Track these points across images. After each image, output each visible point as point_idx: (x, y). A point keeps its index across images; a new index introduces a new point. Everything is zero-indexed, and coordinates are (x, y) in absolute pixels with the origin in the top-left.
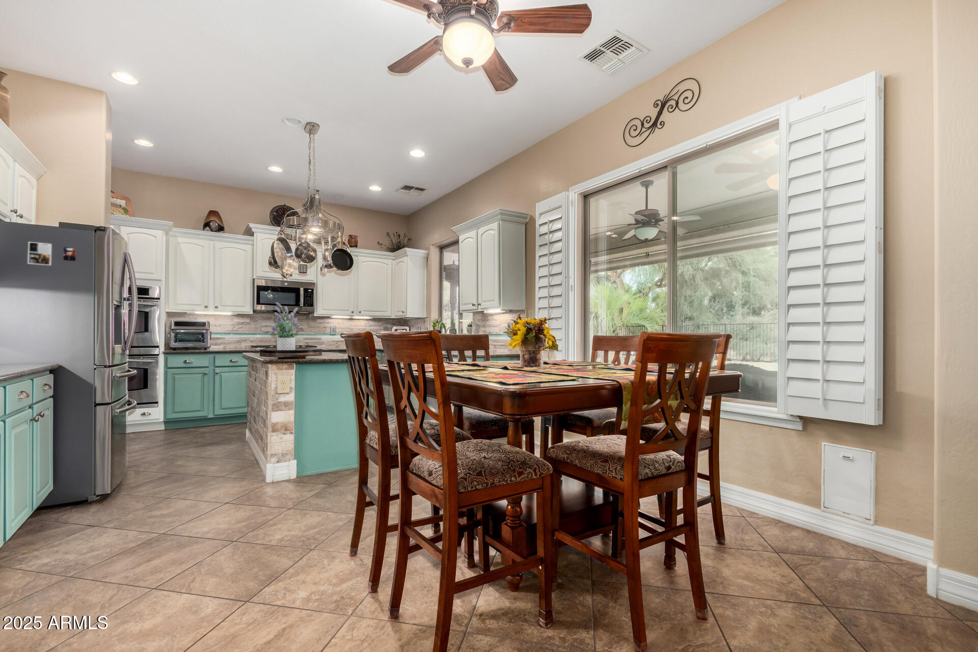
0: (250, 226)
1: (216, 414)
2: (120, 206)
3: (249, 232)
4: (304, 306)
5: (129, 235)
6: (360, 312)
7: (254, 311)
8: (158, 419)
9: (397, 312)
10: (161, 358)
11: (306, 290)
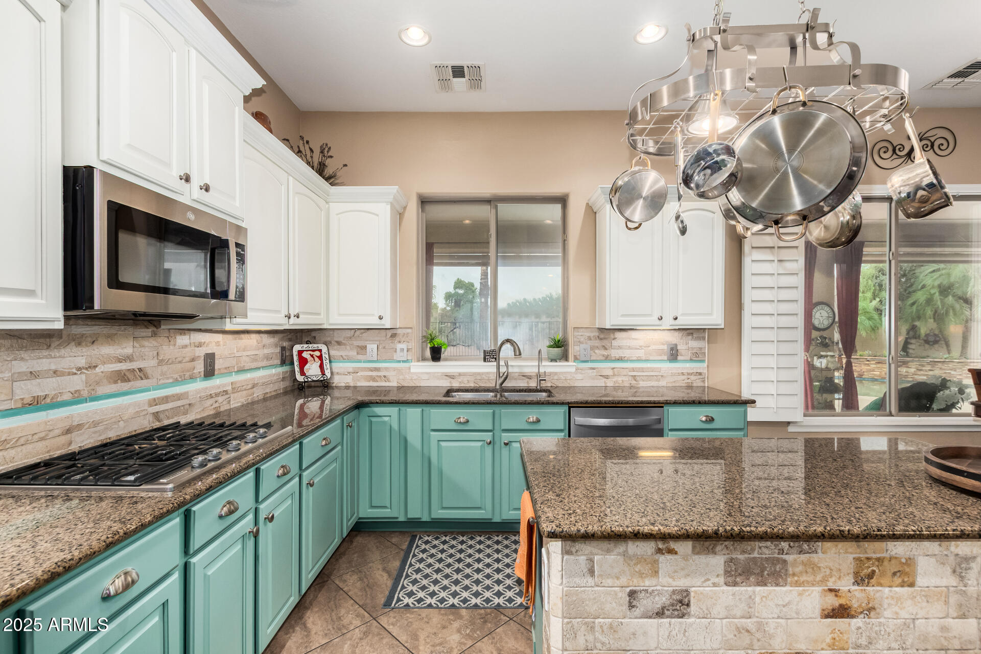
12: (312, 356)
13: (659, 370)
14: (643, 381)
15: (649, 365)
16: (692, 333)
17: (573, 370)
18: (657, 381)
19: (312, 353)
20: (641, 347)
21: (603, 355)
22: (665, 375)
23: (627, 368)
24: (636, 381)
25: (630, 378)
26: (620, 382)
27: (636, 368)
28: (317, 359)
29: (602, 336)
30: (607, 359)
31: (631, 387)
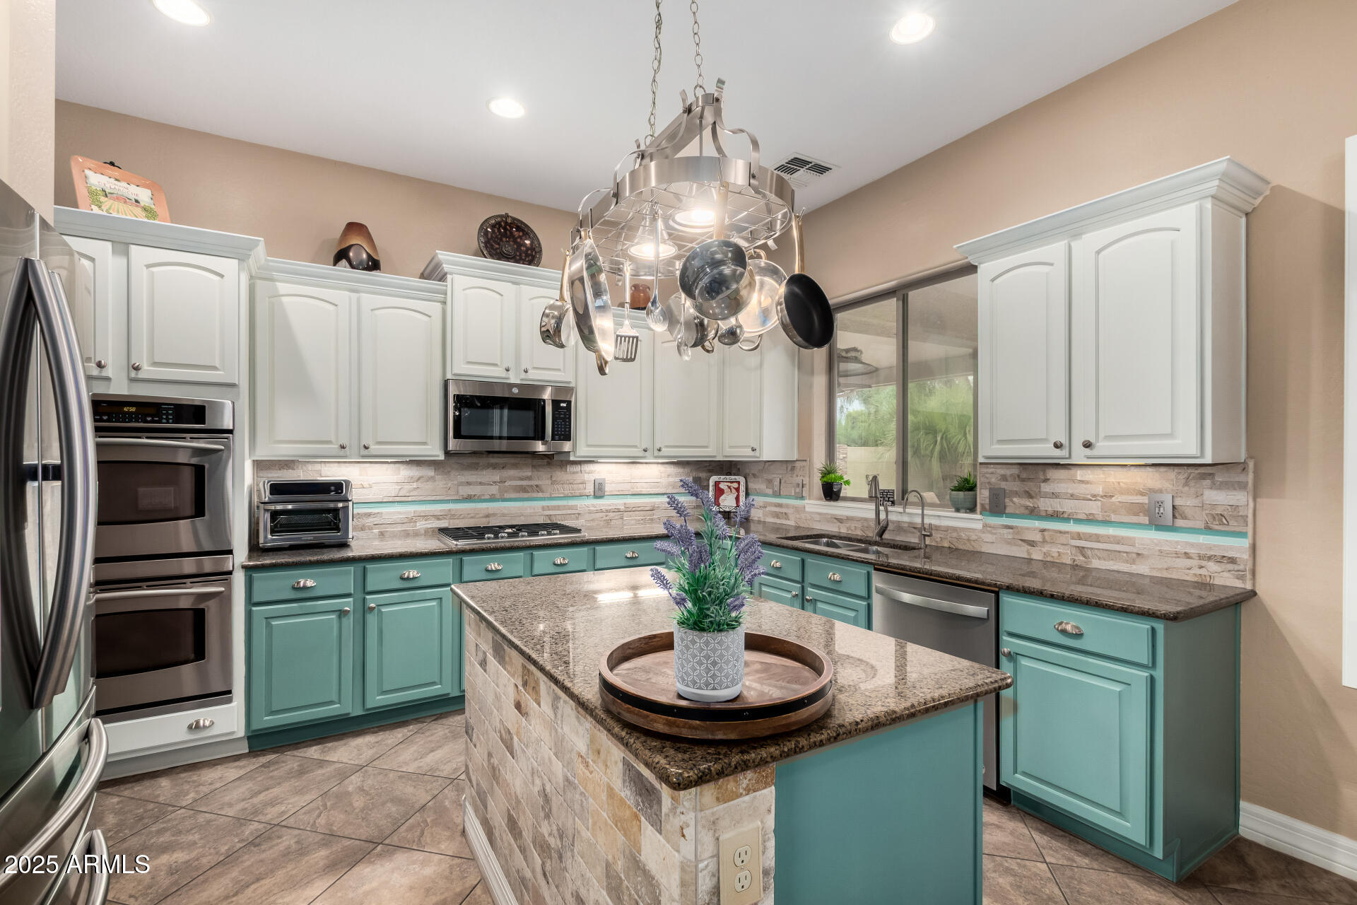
0: (440, 256)
1: (369, 705)
2: (137, 201)
3: (434, 273)
4: (553, 439)
5: (155, 269)
6: (659, 450)
7: (447, 453)
8: (233, 733)
9: (730, 447)
10: (239, 579)
11: (556, 403)
12: (729, 487)
13: (1130, 541)
14: (1099, 558)
15: (1111, 531)
16: (1212, 475)
17: (979, 526)
18: (1127, 562)
19: (729, 484)
20: (1094, 496)
21: (1027, 507)
22: (1145, 552)
23: (1067, 532)
24: (1084, 557)
25: (1074, 551)
26: (1056, 555)
27: (1084, 534)
28: (734, 491)
29: (1024, 475)
30: (1033, 513)
31: (1075, 567)
